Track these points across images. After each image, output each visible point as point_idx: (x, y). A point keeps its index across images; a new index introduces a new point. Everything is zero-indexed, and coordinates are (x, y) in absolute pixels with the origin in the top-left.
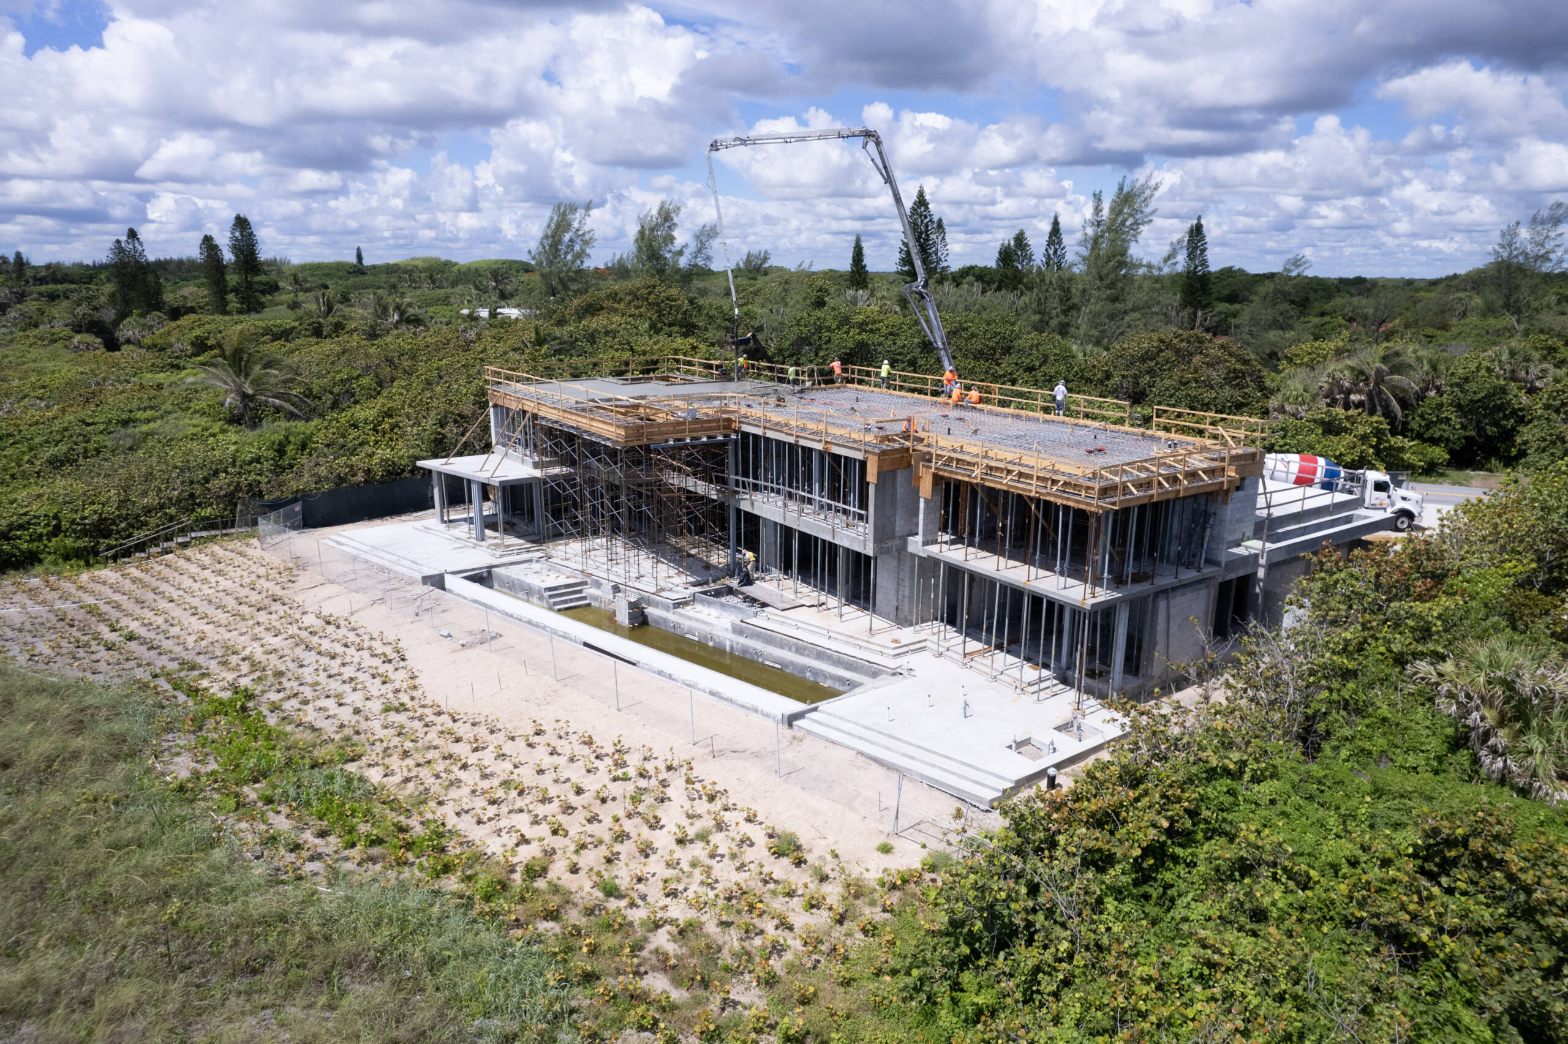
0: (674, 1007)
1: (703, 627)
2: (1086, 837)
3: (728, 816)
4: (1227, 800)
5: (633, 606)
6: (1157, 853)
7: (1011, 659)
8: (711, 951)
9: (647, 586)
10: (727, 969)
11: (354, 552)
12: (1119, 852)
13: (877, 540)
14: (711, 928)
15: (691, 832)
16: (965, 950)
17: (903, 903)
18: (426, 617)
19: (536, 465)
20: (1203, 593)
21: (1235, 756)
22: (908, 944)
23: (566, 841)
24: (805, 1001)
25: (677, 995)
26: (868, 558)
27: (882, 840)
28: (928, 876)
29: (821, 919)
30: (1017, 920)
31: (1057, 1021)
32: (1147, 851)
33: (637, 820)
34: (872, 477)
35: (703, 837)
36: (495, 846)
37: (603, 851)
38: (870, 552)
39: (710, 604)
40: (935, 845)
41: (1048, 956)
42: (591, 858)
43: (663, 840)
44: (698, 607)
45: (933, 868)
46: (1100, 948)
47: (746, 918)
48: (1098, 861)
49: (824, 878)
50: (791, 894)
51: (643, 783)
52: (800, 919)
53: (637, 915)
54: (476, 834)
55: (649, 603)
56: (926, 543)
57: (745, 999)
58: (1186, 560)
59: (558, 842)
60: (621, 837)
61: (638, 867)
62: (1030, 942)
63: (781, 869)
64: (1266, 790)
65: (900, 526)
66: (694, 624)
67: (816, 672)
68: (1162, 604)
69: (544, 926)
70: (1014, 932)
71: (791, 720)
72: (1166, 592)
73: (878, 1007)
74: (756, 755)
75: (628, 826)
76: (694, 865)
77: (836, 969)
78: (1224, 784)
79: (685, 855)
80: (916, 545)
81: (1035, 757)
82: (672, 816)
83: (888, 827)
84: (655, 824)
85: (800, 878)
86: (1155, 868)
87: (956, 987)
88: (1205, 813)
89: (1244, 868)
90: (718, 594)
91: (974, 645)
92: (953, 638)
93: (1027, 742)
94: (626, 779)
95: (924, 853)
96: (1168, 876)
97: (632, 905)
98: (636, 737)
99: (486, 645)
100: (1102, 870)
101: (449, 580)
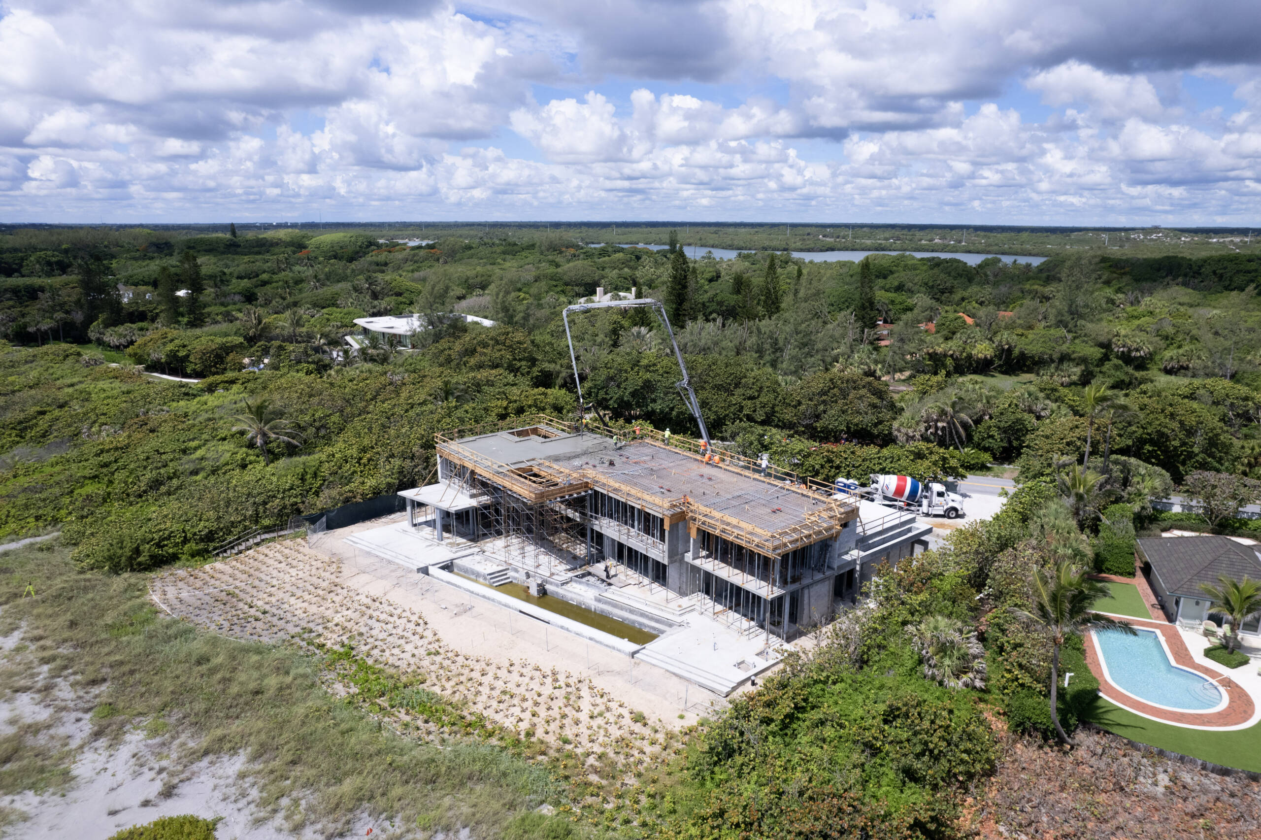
0: (603, 787)
1: (578, 597)
2: (761, 712)
3: (610, 704)
4: (820, 693)
5: (539, 585)
6: (791, 717)
7: (737, 616)
8: (613, 764)
9: (544, 572)
10: (621, 771)
11: (368, 549)
12: (775, 717)
13: (670, 557)
14: (611, 755)
15: (596, 713)
16: (716, 759)
17: (690, 740)
18: (428, 595)
19: (473, 496)
20: (827, 583)
21: (824, 674)
22: (693, 758)
23: (540, 719)
24: (654, 782)
25: (604, 782)
26: (664, 566)
27: (680, 713)
28: (700, 728)
29: (657, 749)
30: (735, 746)
31: (749, 783)
32: (786, 716)
33: (570, 708)
34: (667, 526)
35: (601, 714)
36: (509, 723)
37: (558, 723)
38: (666, 563)
39: (580, 583)
40: (703, 715)
41: (746, 760)
42: (554, 727)
43: (584, 716)
44: (574, 584)
45: (702, 725)
46: (766, 756)
47: (627, 750)
48: (767, 721)
49: (656, 731)
50: (643, 739)
51: (569, 690)
52: (648, 749)
53: (579, 751)
54: (498, 717)
55: (547, 582)
56: (694, 559)
57: (630, 782)
58: (819, 568)
59: (535, 720)
60: (564, 716)
61: (575, 730)
62: (740, 754)
63: (637, 727)
64: (839, 686)
65: (681, 548)
66: (574, 596)
67: (640, 624)
68: (806, 592)
69: (540, 758)
70: (734, 751)
71: (633, 654)
72: (808, 586)
73: (683, 782)
74: (619, 673)
75: (567, 710)
76: (599, 727)
77: (666, 769)
78: (820, 686)
79: (595, 723)
80: (689, 557)
81: (747, 670)
82: (585, 705)
83: (682, 707)
84: (579, 710)
85: (646, 732)
86: (790, 723)
87: (713, 772)
88: (811, 699)
89: (822, 723)
90: (583, 576)
91: (719, 607)
92: (708, 602)
93: (743, 662)
94: (560, 688)
95: (698, 718)
96: (795, 726)
97: (576, 747)
98: (562, 666)
99: (468, 613)
100: (768, 725)
101: (432, 570)
